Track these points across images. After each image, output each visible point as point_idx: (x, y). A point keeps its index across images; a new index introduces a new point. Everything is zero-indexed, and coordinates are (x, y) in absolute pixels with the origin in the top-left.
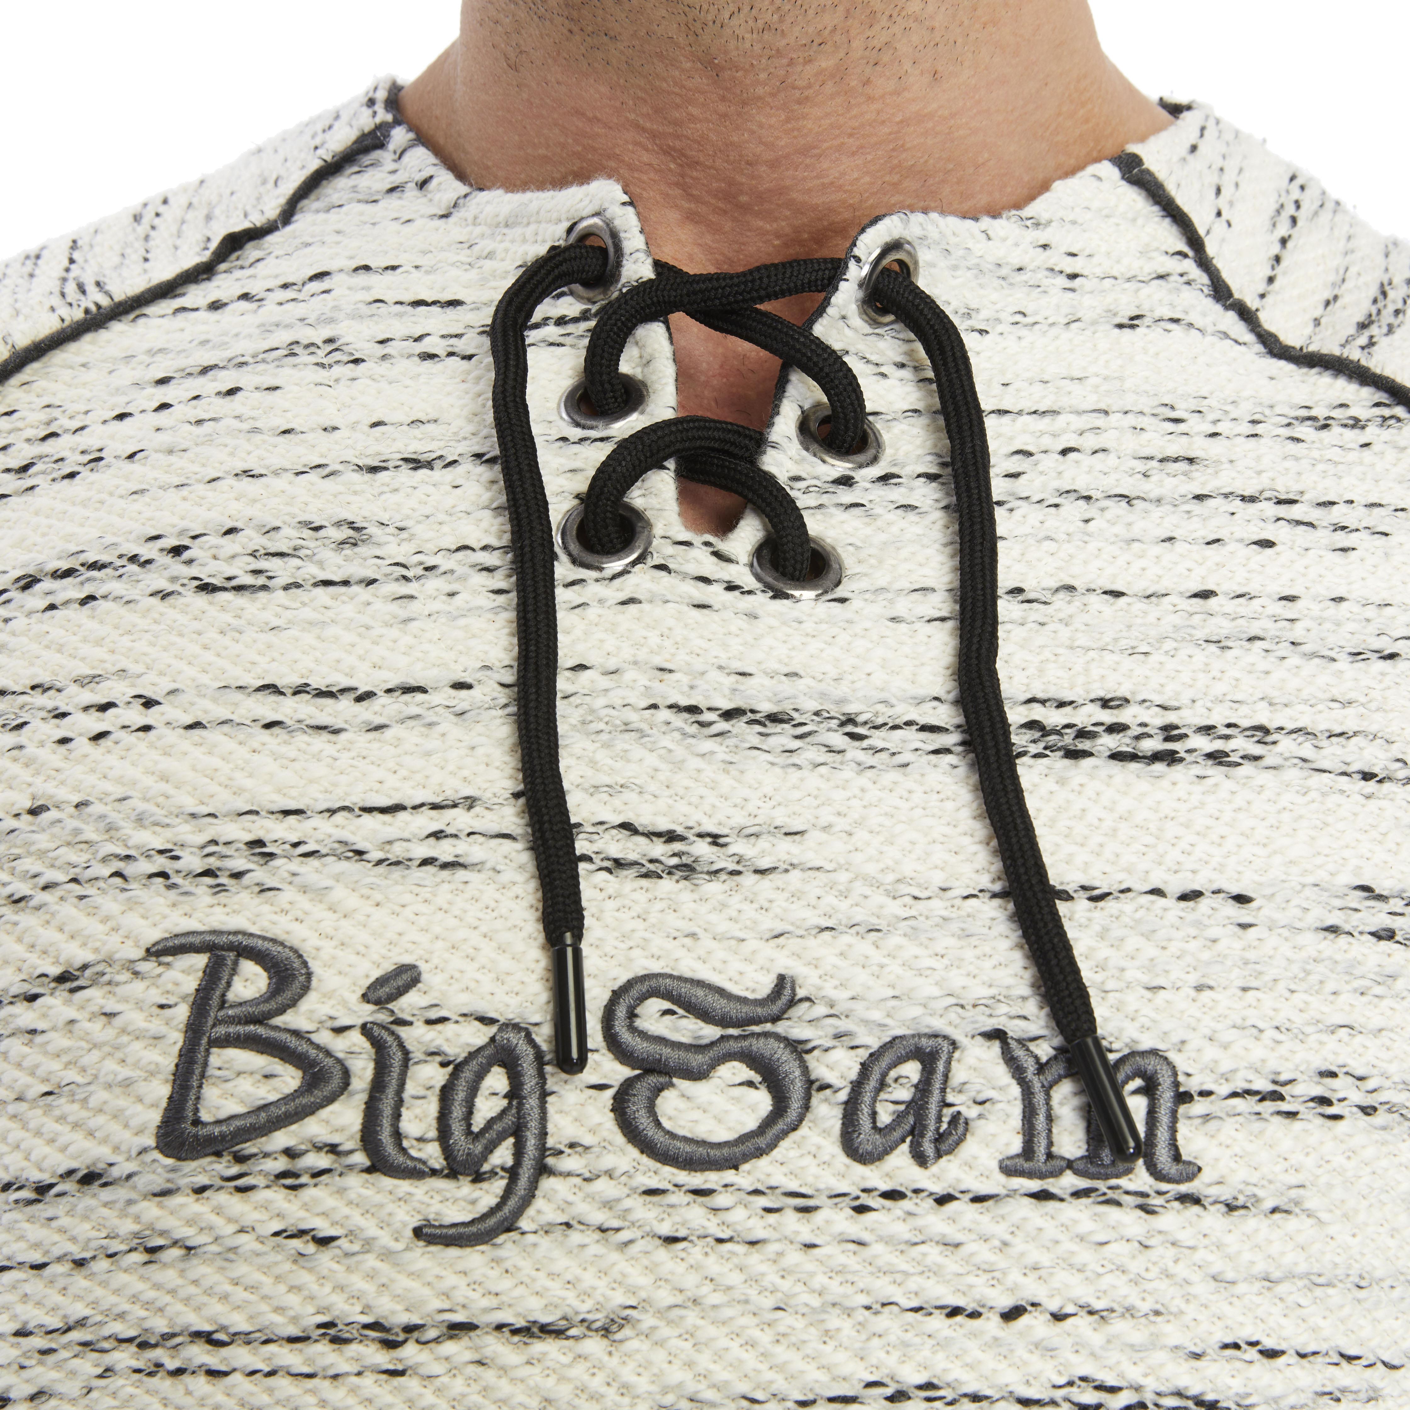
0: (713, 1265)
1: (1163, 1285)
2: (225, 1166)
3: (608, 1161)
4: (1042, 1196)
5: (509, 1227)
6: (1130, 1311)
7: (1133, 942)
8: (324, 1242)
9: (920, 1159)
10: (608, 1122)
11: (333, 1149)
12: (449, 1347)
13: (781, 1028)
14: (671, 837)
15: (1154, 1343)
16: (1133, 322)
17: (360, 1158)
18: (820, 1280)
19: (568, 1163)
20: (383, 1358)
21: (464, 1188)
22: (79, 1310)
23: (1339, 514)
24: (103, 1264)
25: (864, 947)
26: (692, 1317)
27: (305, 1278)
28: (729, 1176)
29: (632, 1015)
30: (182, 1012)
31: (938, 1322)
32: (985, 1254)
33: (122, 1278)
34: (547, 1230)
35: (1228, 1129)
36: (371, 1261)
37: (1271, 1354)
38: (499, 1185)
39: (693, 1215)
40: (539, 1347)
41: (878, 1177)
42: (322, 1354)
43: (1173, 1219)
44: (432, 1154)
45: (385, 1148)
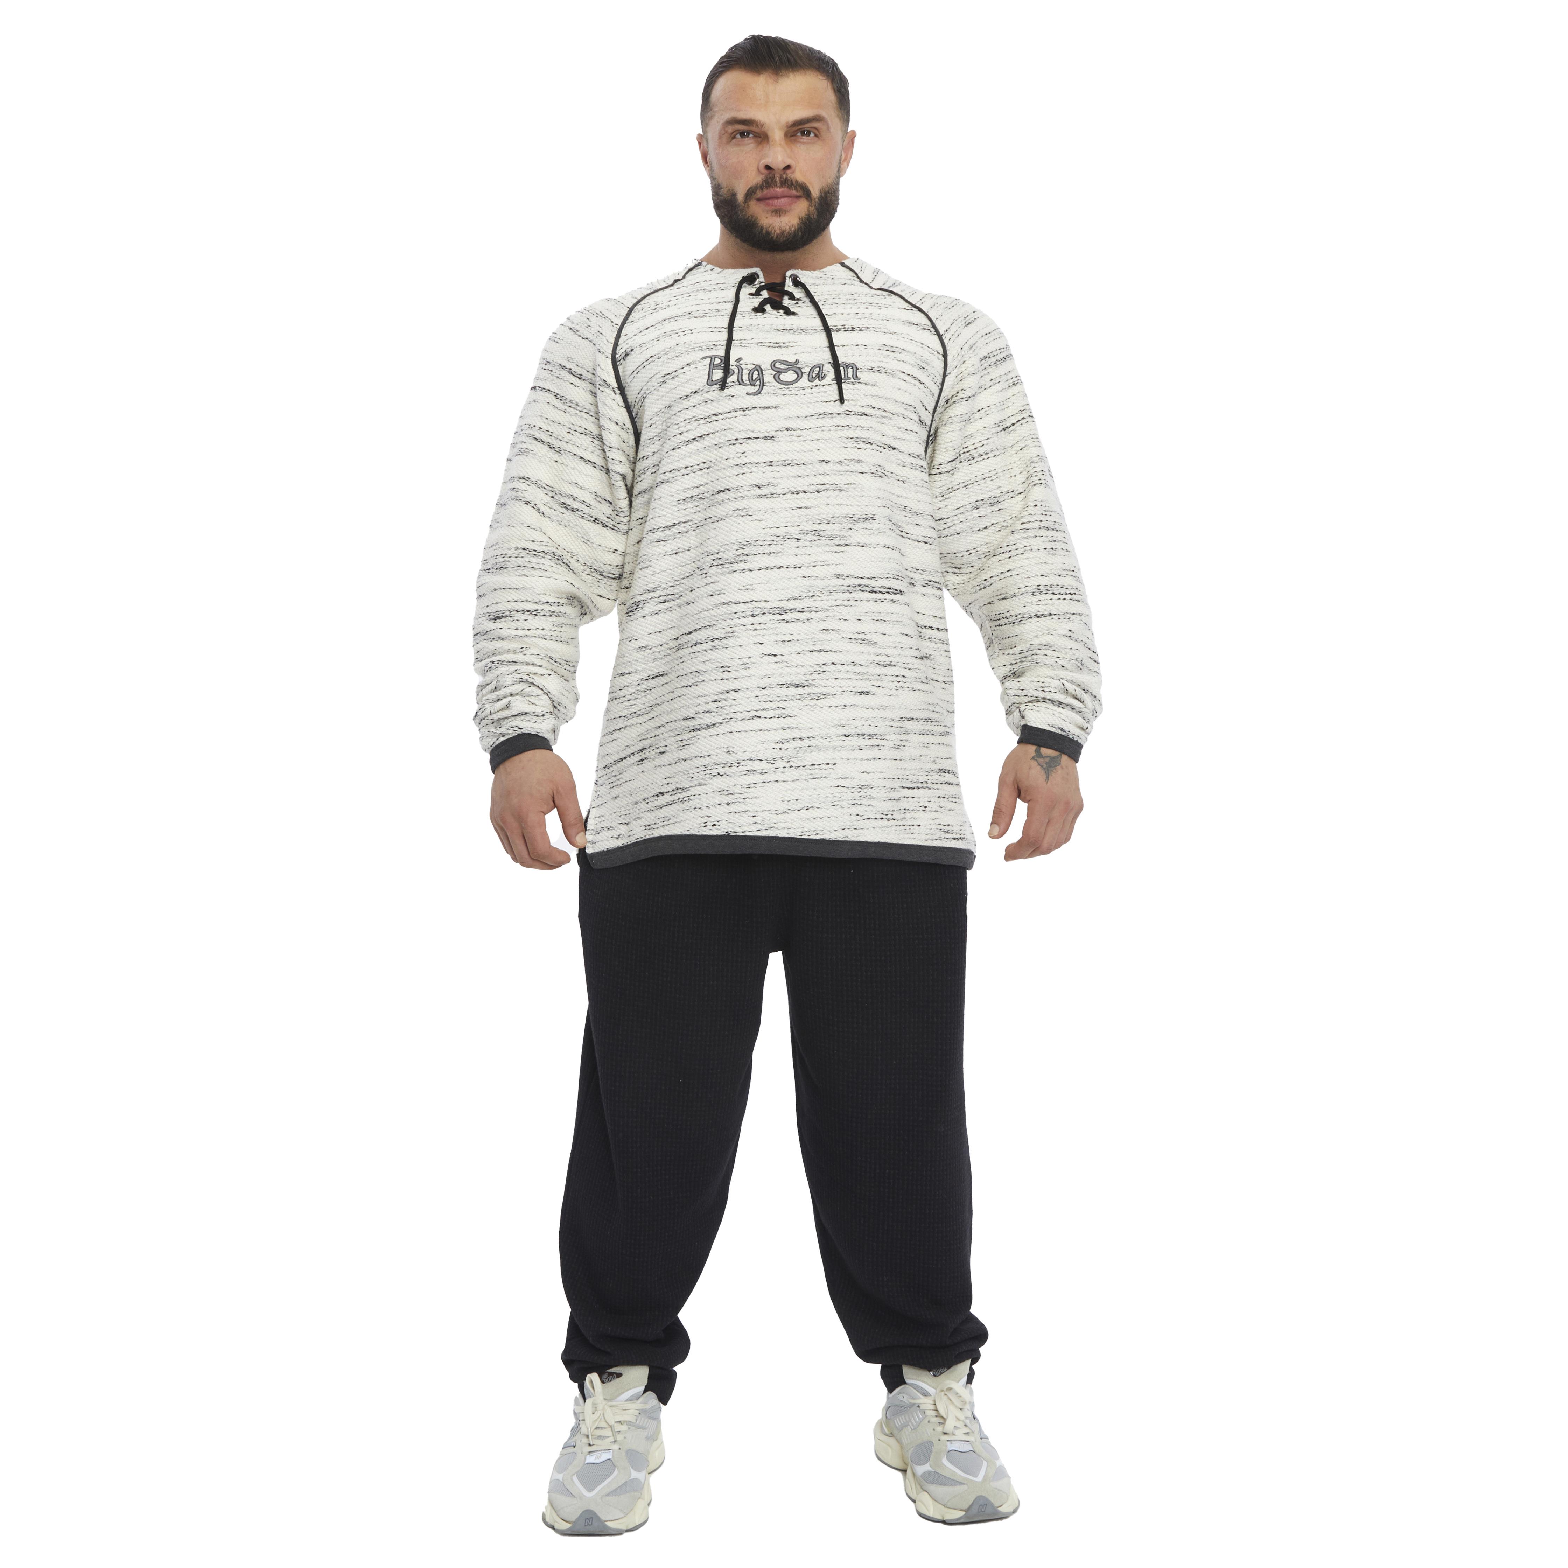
0: (790, 398)
1: (857, 396)
3: (773, 384)
5: (760, 393)
6: (852, 400)
7: (849, 351)
8: (733, 396)
9: (819, 380)
10: (773, 379)
11: (733, 382)
12: (752, 411)
13: (797, 366)
14: (777, 343)
15: (856, 405)
17: (737, 383)
18: (806, 400)
19: (767, 384)
20: (743, 413)
21: (753, 387)
22: (695, 415)
23: (879, 305)
24: (698, 406)
25: (809, 354)
26: (788, 405)
27: (730, 402)
28: (791, 386)
29: (774, 365)
31: (824, 403)
32: (830, 393)
33: (701, 408)
34: (765, 394)
35: (865, 373)
36: (740, 398)
37: (874, 408)
38: (758, 387)
39: (787, 392)
40: (766, 410)
41: (814, 384)
42: (734, 414)
43: (857, 386)
44: (748, 382)
45: (741, 382)
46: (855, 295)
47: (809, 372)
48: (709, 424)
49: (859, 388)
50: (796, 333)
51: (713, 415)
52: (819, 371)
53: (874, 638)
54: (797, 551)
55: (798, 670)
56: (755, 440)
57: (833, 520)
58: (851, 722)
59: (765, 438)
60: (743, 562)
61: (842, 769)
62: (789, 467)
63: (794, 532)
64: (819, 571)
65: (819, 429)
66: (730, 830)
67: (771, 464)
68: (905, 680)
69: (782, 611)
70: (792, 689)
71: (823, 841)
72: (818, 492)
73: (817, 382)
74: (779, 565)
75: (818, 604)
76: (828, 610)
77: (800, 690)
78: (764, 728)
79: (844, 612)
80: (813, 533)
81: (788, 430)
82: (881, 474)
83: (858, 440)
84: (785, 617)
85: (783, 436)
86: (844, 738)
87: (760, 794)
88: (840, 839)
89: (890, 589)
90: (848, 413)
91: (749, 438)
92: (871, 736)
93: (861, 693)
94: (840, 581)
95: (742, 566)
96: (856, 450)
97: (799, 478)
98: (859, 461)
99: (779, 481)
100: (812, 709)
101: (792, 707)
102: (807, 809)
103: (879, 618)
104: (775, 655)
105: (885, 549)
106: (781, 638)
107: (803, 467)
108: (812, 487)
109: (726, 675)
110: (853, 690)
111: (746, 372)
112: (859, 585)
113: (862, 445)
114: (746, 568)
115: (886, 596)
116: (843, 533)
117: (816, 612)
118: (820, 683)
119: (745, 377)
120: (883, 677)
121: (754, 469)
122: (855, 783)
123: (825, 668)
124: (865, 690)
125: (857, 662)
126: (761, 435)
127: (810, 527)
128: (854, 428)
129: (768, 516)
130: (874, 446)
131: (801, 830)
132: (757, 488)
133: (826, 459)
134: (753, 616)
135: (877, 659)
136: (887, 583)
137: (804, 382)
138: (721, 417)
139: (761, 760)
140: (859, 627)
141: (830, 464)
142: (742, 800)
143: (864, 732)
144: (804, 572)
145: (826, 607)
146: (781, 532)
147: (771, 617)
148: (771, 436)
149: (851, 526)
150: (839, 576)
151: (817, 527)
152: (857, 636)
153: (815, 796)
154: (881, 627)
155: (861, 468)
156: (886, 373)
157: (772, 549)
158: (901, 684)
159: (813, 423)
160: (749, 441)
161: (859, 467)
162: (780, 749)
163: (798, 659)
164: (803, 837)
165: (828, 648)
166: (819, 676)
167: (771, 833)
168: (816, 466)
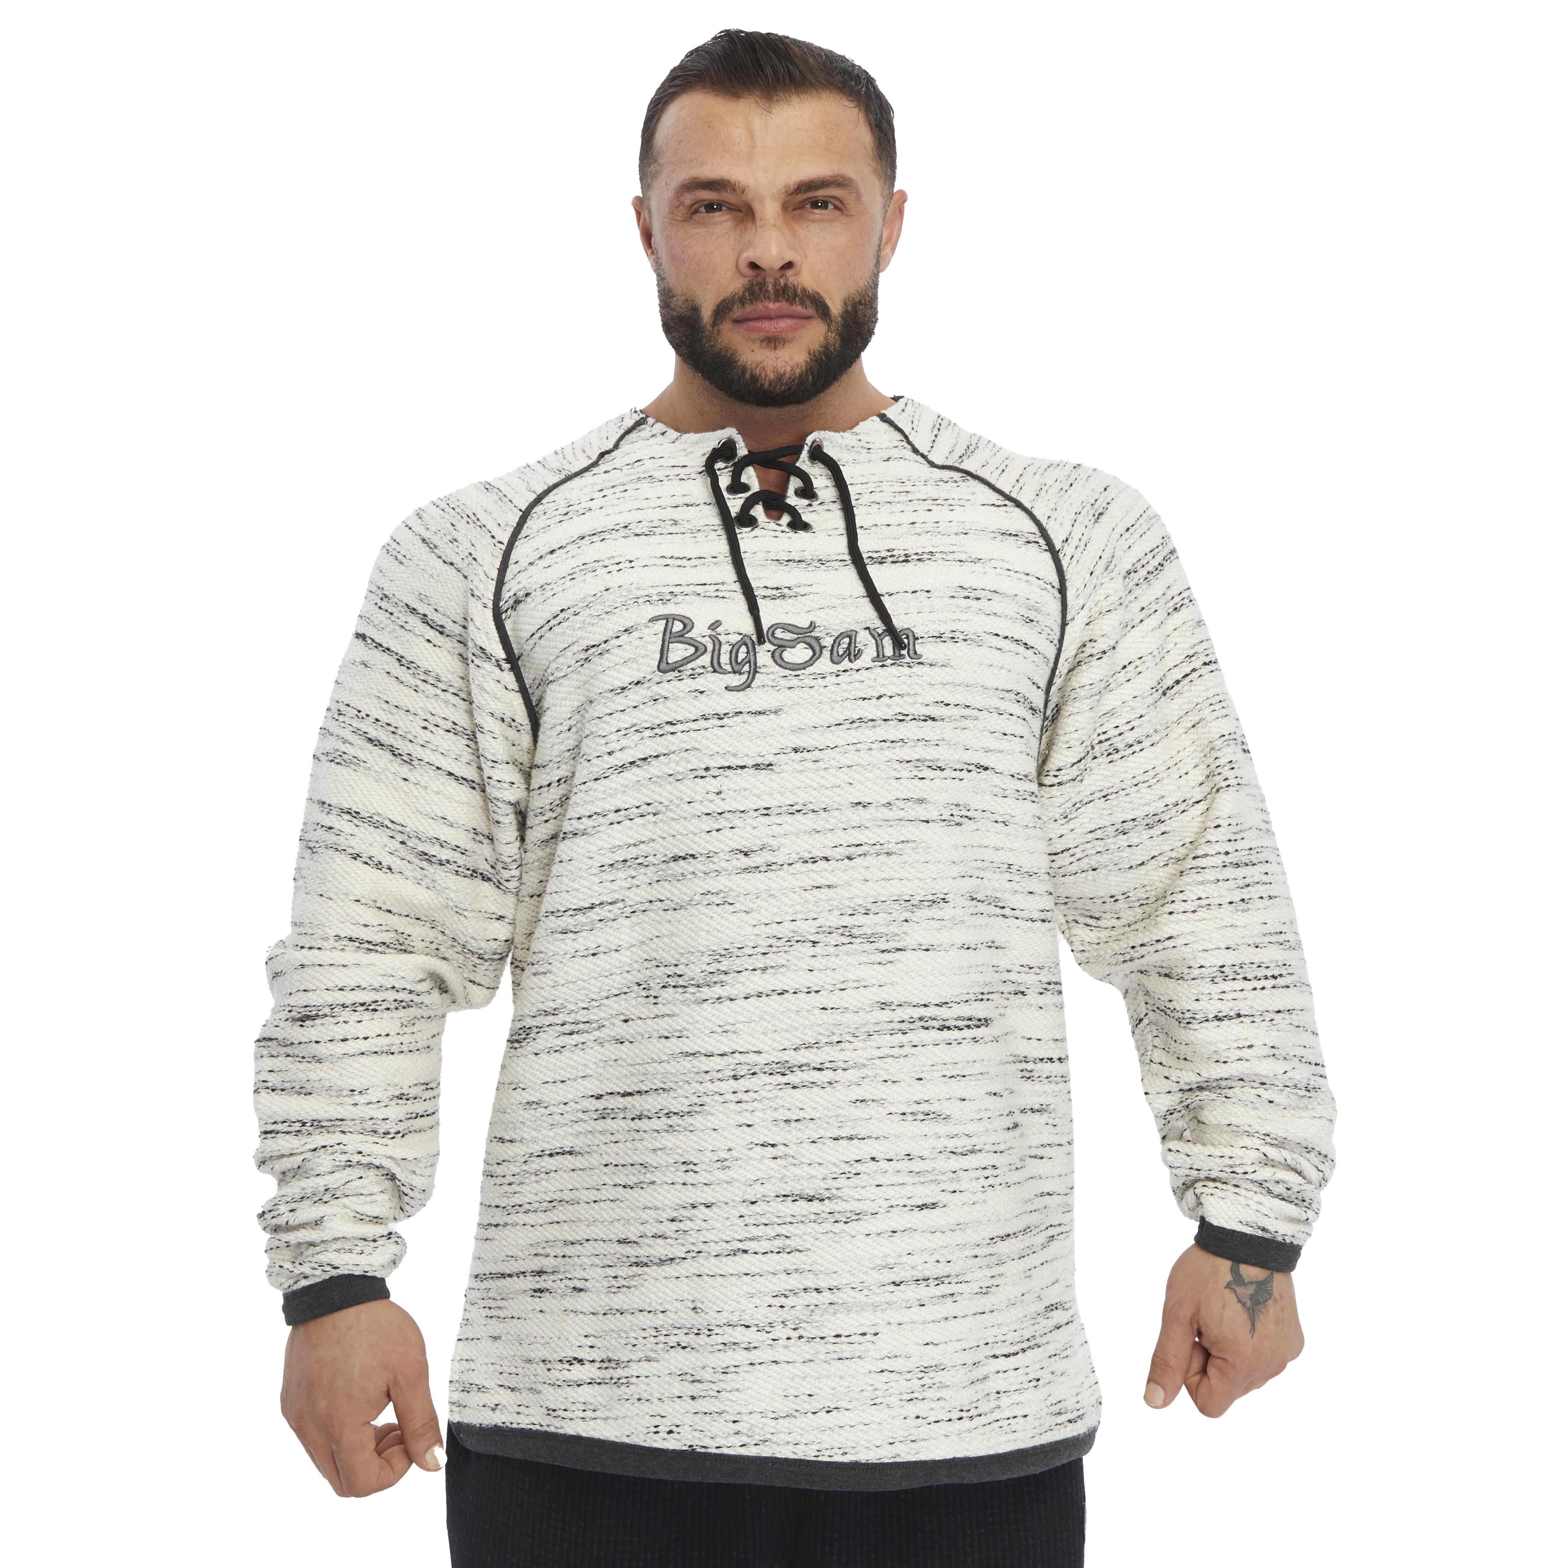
0: (801, 694)
1: (917, 687)
2: (676, 674)
3: (772, 670)
4: (883, 666)
5: (749, 686)
6: (908, 694)
7: (900, 604)
8: (702, 692)
9: (851, 661)
10: (771, 660)
11: (704, 667)
12: (735, 718)
13: (812, 634)
14: (777, 589)
15: (915, 703)
16: (888, 459)
17: (710, 669)
18: (829, 695)
19: (762, 670)
20: (720, 723)
21: (737, 676)
22: (635, 721)
23: (950, 502)
24: (642, 706)
25: (832, 612)
26: (797, 707)
27: (696, 703)
28: (803, 671)
29: (773, 633)
30: (661, 635)
31: (861, 702)
32: (870, 683)
33: (647, 710)
34: (758, 687)
35: (929, 646)
36: (714, 697)
37: (947, 705)
38: (746, 676)
39: (795, 682)
40: (759, 717)
41: (841, 667)
42: (702, 724)
43: (917, 669)
44: (728, 668)
45: (716, 667)
46: (907, 483)
47: (833, 646)
48: (658, 739)
49: (919, 673)
50: (810, 568)
51: (667, 723)
52: (850, 644)
53: (946, 1108)
54: (813, 963)
55: (812, 1171)
56: (739, 771)
57: (874, 908)
58: (905, 1259)
59: (757, 766)
60: (719, 985)
61: (888, 1342)
62: (798, 816)
63: (807, 929)
64: (849, 999)
65: (851, 747)
66: (695, 1442)
67: (766, 812)
68: (995, 1172)
69: (785, 1069)
70: (802, 1203)
71: (855, 1466)
72: (849, 858)
73: (846, 664)
74: (780, 987)
75: (848, 1055)
76: (864, 1066)
77: (816, 1206)
78: (753, 1270)
79: (892, 1068)
80: (841, 931)
81: (796, 750)
82: (957, 819)
83: (919, 764)
84: (791, 1078)
85: (789, 763)
86: (892, 1288)
87: (746, 1384)
88: (886, 1461)
89: (970, 1019)
90: (901, 718)
91: (729, 767)
92: (940, 1281)
93: (922, 1207)
94: (887, 1015)
95: (717, 991)
96: (916, 781)
97: (817, 835)
98: (921, 801)
99: (782, 840)
100: (836, 1239)
101: (801, 1235)
102: (828, 1412)
103: (954, 1073)
104: (773, 1146)
105: (963, 951)
106: (782, 1114)
107: (824, 815)
108: (839, 849)
109: (690, 1178)
110: (908, 1202)
111: (726, 648)
112: (921, 1019)
113: (927, 773)
114: (724, 994)
115: (967, 1033)
116: (894, 928)
117: (844, 1070)
118: (851, 1193)
119: (725, 659)
120: (962, 1173)
121: (737, 822)
122: (912, 1364)
123: (859, 1167)
124: (929, 1201)
125: (915, 1153)
126: (750, 762)
127: (835, 921)
128: (913, 744)
129: (763, 903)
130: (948, 773)
131: (816, 1447)
132: (741, 856)
133: (865, 799)
134: (735, 1078)
135: (951, 1144)
136: (965, 1011)
137: (824, 664)
138: (680, 727)
139: (747, 1327)
140: (920, 1091)
141: (871, 809)
142: (715, 1394)
143: (927, 1274)
144: (823, 999)
145: (861, 1061)
146: (784, 930)
147: (767, 1079)
148: (767, 762)
149: (907, 915)
150: (884, 1005)
151: (847, 921)
152: (915, 1108)
153: (842, 1389)
154: (958, 1088)
155: (924, 813)
156: (965, 640)
157: (769, 960)
158: (991, 1181)
159: (841, 736)
160: (728, 772)
161: (921, 812)
162: (782, 1307)
163: (811, 1153)
164: (820, 1459)
165: (864, 1133)
166: (847, 1182)
167: (765, 1451)
168: (847, 812)
